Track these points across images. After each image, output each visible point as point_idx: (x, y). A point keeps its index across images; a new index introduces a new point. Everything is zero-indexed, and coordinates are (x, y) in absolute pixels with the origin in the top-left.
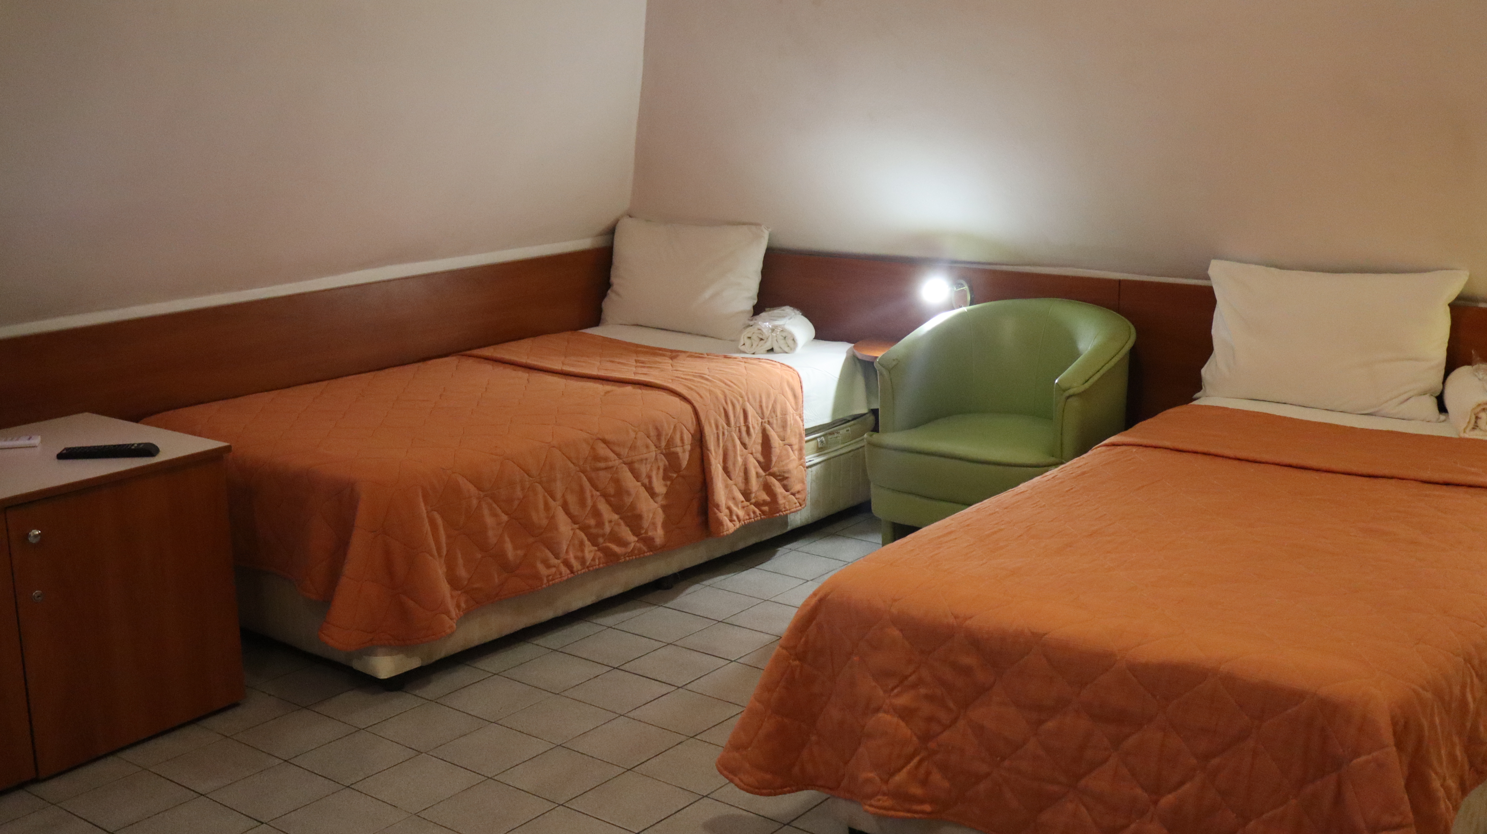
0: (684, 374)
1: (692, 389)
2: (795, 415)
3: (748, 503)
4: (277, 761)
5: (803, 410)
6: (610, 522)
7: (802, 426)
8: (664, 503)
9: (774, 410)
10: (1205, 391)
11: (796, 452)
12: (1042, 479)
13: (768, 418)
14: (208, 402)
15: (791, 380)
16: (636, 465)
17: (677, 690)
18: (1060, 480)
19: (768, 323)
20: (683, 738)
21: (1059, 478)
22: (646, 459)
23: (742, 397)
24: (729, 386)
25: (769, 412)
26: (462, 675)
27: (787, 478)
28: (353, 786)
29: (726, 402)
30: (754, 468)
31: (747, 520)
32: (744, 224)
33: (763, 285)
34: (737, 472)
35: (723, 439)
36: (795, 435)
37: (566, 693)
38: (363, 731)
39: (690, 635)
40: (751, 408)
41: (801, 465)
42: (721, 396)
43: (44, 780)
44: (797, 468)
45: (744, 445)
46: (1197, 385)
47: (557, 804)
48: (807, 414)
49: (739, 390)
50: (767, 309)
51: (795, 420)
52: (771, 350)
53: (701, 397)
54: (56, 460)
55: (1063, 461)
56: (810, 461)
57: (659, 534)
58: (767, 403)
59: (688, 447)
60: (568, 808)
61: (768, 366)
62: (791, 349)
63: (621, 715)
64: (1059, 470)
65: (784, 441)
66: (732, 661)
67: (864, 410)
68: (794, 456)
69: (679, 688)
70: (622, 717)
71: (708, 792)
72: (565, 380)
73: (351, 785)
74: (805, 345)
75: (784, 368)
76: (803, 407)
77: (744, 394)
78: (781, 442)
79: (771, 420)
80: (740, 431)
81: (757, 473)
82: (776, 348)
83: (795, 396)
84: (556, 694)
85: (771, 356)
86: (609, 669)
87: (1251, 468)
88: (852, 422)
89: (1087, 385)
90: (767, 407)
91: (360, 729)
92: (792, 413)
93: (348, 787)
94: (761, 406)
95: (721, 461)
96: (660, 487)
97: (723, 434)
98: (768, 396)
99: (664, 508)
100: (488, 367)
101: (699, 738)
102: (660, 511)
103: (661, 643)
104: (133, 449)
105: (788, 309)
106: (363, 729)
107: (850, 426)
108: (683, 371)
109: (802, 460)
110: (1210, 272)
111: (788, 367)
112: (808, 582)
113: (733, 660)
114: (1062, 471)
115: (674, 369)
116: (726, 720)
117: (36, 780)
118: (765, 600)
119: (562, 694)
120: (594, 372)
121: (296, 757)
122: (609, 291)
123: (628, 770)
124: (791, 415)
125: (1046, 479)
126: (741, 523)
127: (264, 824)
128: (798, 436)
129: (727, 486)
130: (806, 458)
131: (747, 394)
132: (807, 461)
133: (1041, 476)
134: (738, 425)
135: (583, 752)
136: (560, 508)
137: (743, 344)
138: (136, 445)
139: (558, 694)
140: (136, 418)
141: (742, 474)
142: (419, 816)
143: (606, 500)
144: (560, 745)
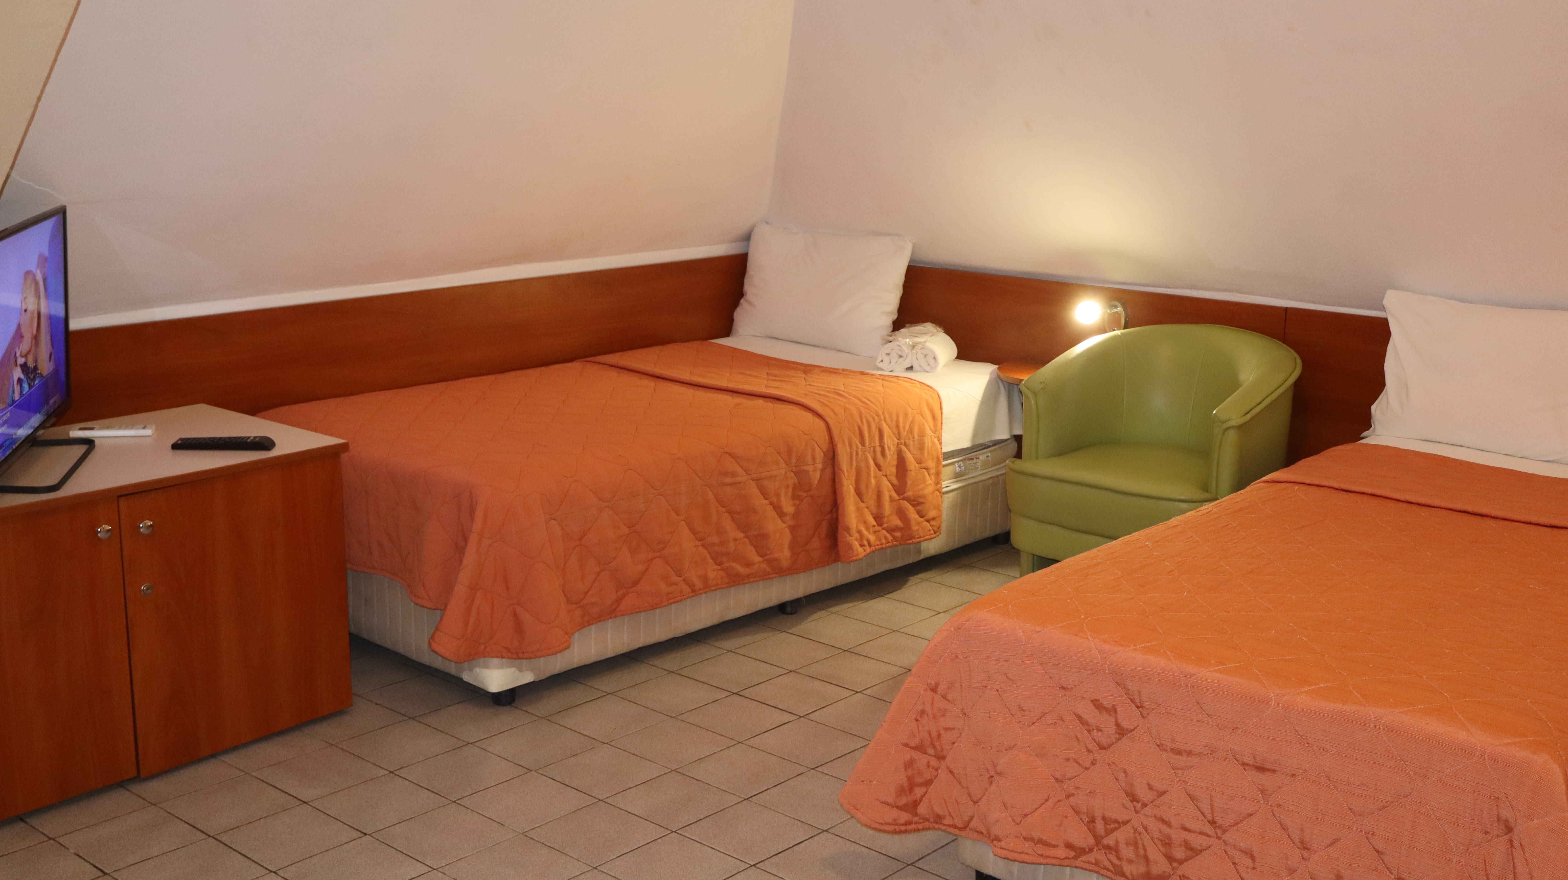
0: (818, 389)
1: (826, 405)
2: (933, 437)
3: (880, 528)
4: (383, 772)
5: (941, 432)
6: (735, 540)
7: (940, 450)
8: (791, 523)
9: (911, 431)
10: (1374, 430)
11: (933, 477)
12: (1196, 514)
13: (905, 440)
14: (325, 398)
15: (930, 400)
16: (765, 483)
17: (799, 720)
18: (1217, 515)
19: (908, 340)
20: (803, 769)
21: (1215, 513)
22: (775, 476)
23: (878, 416)
24: (864, 403)
25: (906, 433)
26: (576, 693)
27: (922, 503)
28: (458, 802)
29: (862, 421)
30: (888, 492)
31: (878, 545)
32: (888, 235)
33: (903, 300)
34: (870, 495)
35: (857, 459)
36: (932, 459)
37: (683, 717)
38: (471, 745)
39: (814, 663)
40: (887, 427)
41: (938, 490)
42: (856, 414)
43: (146, 779)
44: (932, 493)
45: (878, 467)
46: (1366, 422)
47: (670, 830)
48: (945, 437)
49: (876, 408)
50: (907, 325)
51: (933, 442)
52: (911, 368)
53: (835, 413)
54: (171, 450)
55: (1218, 497)
56: (947, 487)
57: (784, 555)
58: (904, 423)
59: (819, 466)
60: (681, 834)
61: (907, 385)
62: (932, 368)
63: (739, 742)
64: (1214, 505)
65: (921, 464)
66: (857, 692)
67: (1006, 436)
68: (930, 481)
69: (800, 717)
70: (741, 744)
71: (829, 826)
72: (692, 391)
73: (457, 800)
74: (945, 365)
75: (924, 387)
76: (942, 430)
77: (880, 413)
78: (917, 465)
79: (907, 442)
80: (874, 451)
81: (891, 497)
82: (916, 367)
83: (934, 418)
84: (671, 717)
85: (910, 375)
86: (729, 694)
87: (1424, 512)
88: (993, 448)
89: (1249, 417)
90: (904, 428)
91: (469, 743)
92: (930, 435)
93: (454, 802)
94: (898, 426)
95: (853, 482)
96: (788, 507)
97: (857, 454)
98: (906, 415)
99: (793, 529)
100: (613, 374)
101: (820, 770)
102: (787, 530)
103: (783, 670)
104: (249, 442)
105: (929, 327)
106: (472, 743)
107: (990, 452)
108: (817, 386)
109: (939, 486)
110: (1385, 302)
111: (928, 386)
112: (940, 614)
113: (859, 691)
114: (1217, 507)
115: (807, 384)
116: (849, 753)
117: (138, 778)
118: (894, 631)
119: (679, 717)
120: (723, 383)
121: (401, 768)
122: (742, 301)
123: (745, 799)
124: (929, 437)
125: (1200, 513)
126: (871, 549)
127: (367, 836)
128: (935, 460)
129: (858, 509)
130: (943, 483)
131: (883, 413)
132: (943, 486)
133: (1195, 511)
134: (872, 445)
135: (699, 779)
136: (683, 523)
137: (880, 360)
138: (252, 438)
139: (674, 717)
140: (253, 411)
141: (875, 497)
142: (526, 835)
143: (732, 517)
144: (675, 770)
